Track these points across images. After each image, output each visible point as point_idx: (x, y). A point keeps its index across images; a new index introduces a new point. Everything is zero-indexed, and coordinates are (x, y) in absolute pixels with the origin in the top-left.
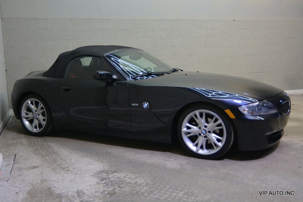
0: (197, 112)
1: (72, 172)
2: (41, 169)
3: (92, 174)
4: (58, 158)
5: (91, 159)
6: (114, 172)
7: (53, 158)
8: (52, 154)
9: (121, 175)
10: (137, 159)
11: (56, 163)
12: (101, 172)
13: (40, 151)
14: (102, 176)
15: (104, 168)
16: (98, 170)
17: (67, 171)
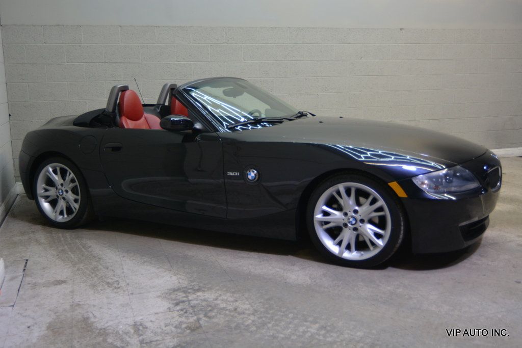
0: (341, 187)
1: (124, 291)
2: (70, 286)
3: (159, 293)
4: (100, 267)
5: (158, 268)
6: (198, 290)
7: (92, 266)
8: (91, 260)
9: (209, 296)
10: (237, 268)
11: (96, 276)
12: (175, 290)
13: (70, 253)
14: (176, 297)
15: (179, 283)
16: (169, 287)
17: (116, 288)
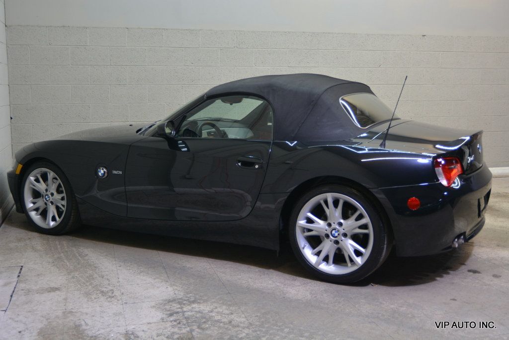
1: (118, 300)
2: (64, 293)
3: (153, 304)
4: (95, 275)
5: (155, 279)
6: (194, 302)
7: (87, 275)
8: (86, 268)
9: (205, 308)
10: (236, 280)
11: (91, 284)
12: (169, 301)
13: (65, 261)
14: (171, 308)
15: (175, 294)
16: (164, 298)
17: (110, 297)
